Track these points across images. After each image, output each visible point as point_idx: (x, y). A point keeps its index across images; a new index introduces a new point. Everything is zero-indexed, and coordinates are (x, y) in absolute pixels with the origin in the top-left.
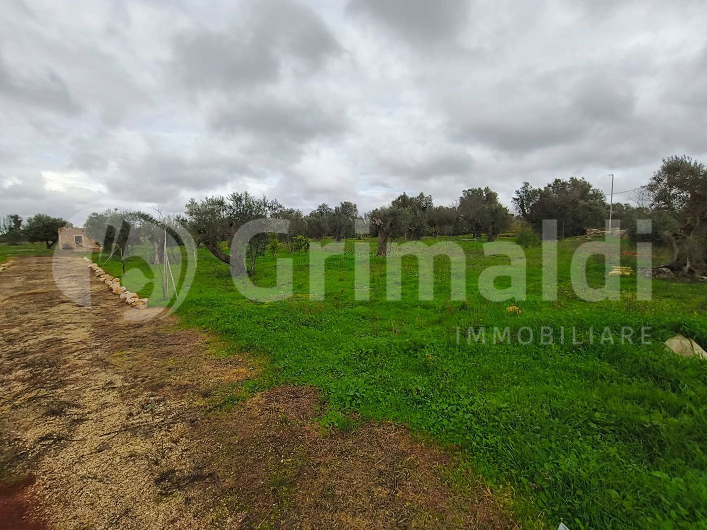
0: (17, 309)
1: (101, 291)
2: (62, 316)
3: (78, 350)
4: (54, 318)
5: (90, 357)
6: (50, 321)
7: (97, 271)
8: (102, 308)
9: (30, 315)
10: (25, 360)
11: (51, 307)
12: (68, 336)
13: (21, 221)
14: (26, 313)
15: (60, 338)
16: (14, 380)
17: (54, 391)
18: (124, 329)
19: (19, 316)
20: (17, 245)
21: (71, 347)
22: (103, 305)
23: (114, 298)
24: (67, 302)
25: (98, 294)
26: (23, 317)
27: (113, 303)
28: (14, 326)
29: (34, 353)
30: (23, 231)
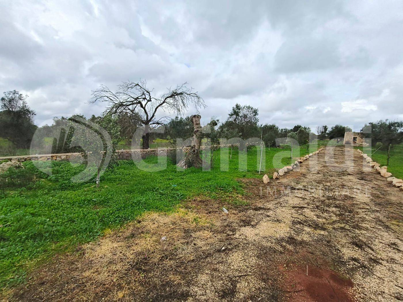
0: (327, 173)
1: (372, 173)
2: (351, 183)
3: (364, 208)
4: (346, 183)
5: (373, 216)
6: (344, 184)
7: (367, 159)
8: (374, 184)
9: (334, 178)
10: (335, 202)
11: (344, 176)
12: (356, 197)
13: (327, 129)
14: (332, 176)
15: (352, 196)
16: (332, 212)
17: (354, 230)
18: (396, 205)
19: (329, 177)
20: (323, 140)
21: (360, 205)
22: (376, 183)
23: (383, 179)
24: (352, 175)
25: (371, 174)
26: (331, 178)
27: (382, 183)
28: (327, 182)
29: (339, 200)
30: (328, 134)
